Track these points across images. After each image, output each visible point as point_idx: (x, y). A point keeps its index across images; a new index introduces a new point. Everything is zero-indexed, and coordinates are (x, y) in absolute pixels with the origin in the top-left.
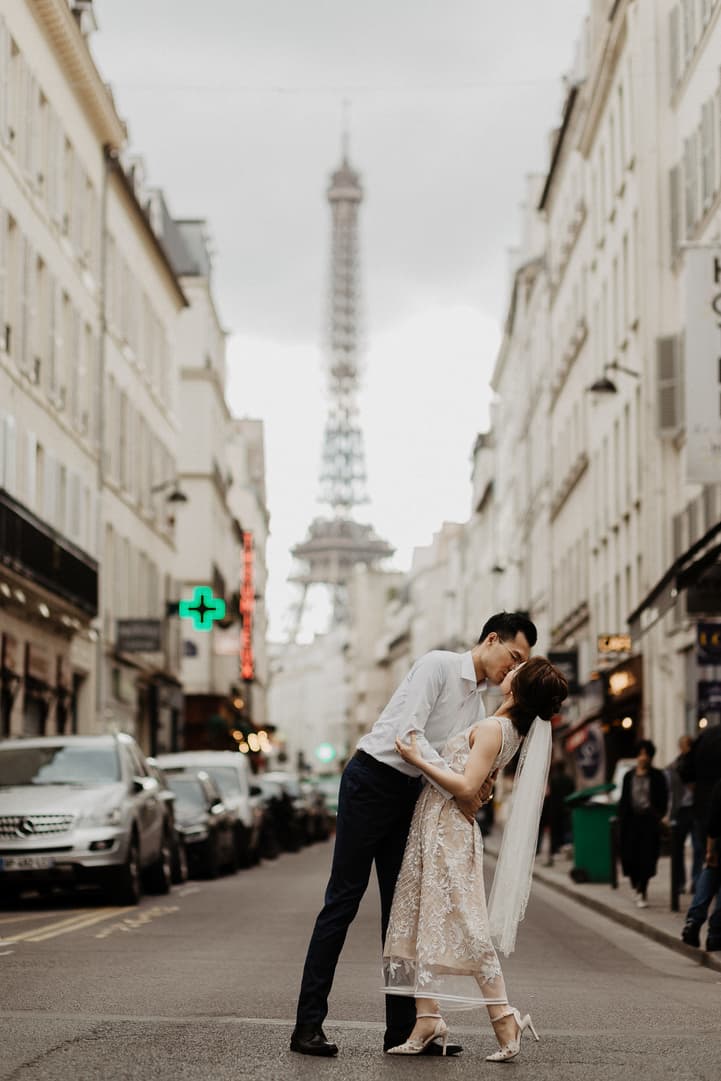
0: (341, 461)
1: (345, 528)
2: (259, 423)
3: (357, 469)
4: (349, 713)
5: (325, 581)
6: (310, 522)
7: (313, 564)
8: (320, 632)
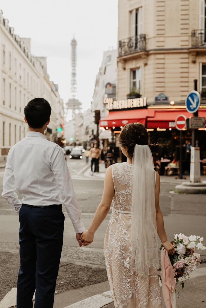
0: (73, 89)
1: (74, 100)
2: (63, 99)
3: (76, 90)
4: (75, 133)
5: (71, 109)
6: (68, 99)
7: (69, 106)
8: (71, 120)
